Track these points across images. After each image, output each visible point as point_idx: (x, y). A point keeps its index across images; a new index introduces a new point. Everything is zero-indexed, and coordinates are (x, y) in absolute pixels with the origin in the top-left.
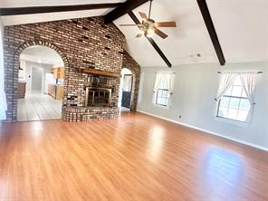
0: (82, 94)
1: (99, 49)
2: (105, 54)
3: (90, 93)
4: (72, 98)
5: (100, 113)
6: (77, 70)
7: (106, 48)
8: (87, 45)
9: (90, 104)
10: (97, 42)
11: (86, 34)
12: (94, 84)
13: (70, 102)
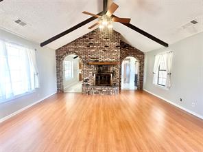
0: (92, 78)
1: (101, 48)
2: (105, 51)
3: (97, 78)
4: (86, 81)
5: (101, 91)
6: (88, 64)
7: (106, 46)
8: (92, 48)
9: (97, 84)
10: (99, 44)
11: (91, 41)
12: (99, 71)
13: (85, 83)
